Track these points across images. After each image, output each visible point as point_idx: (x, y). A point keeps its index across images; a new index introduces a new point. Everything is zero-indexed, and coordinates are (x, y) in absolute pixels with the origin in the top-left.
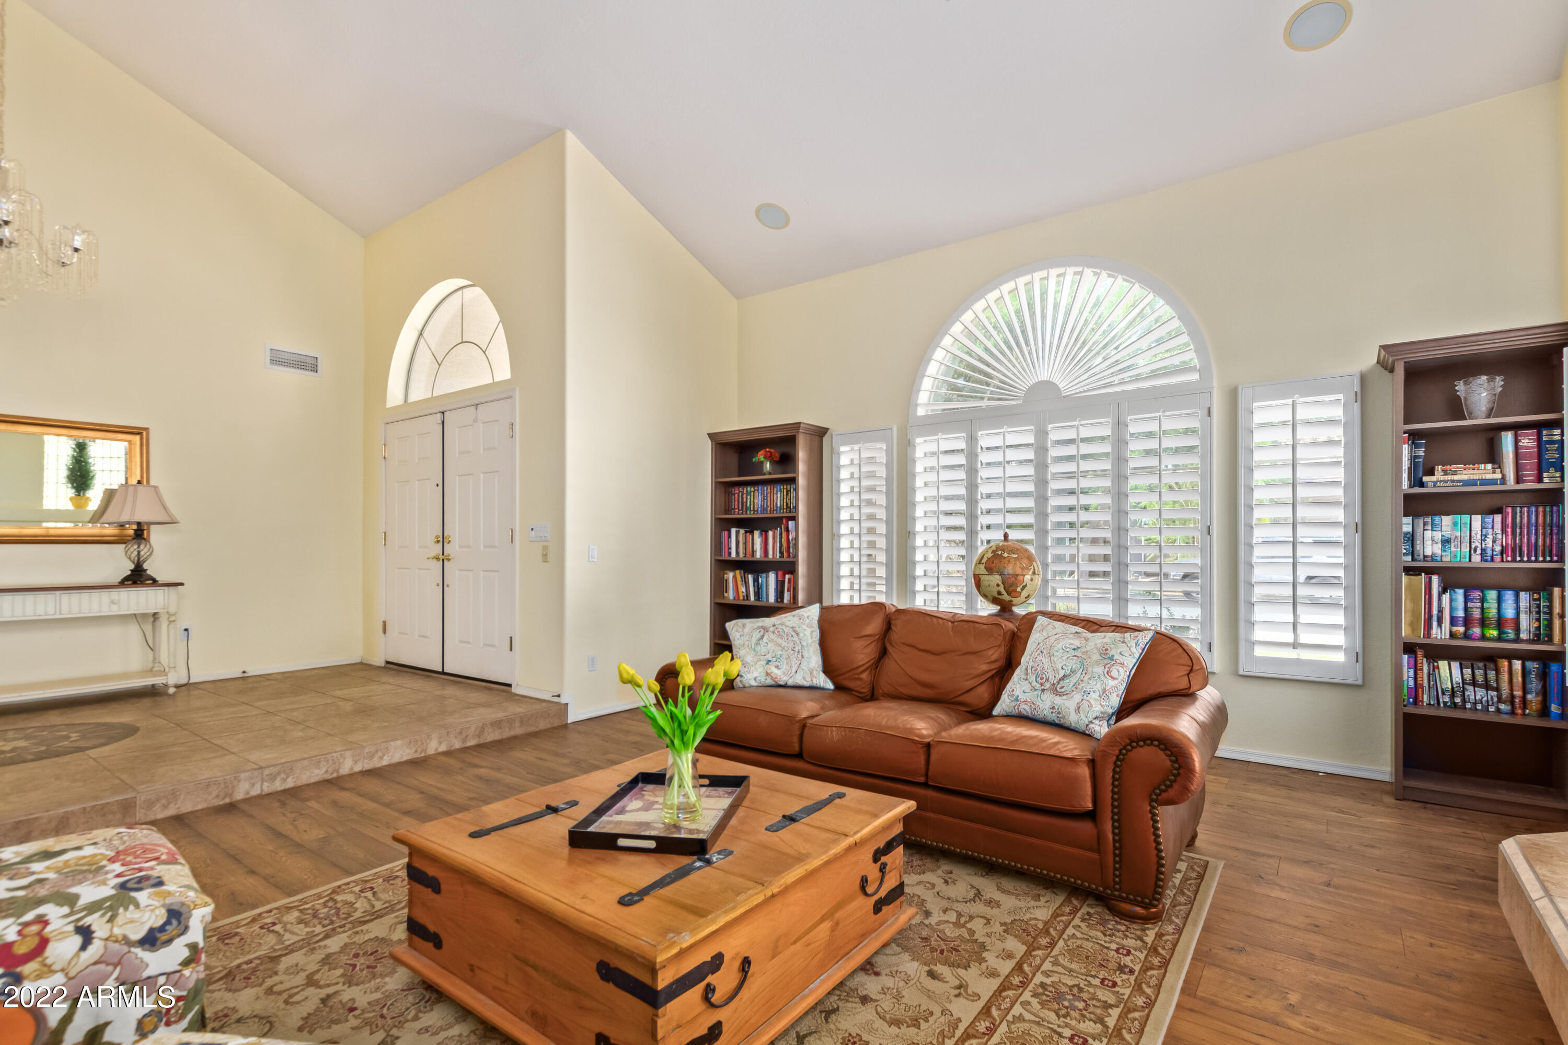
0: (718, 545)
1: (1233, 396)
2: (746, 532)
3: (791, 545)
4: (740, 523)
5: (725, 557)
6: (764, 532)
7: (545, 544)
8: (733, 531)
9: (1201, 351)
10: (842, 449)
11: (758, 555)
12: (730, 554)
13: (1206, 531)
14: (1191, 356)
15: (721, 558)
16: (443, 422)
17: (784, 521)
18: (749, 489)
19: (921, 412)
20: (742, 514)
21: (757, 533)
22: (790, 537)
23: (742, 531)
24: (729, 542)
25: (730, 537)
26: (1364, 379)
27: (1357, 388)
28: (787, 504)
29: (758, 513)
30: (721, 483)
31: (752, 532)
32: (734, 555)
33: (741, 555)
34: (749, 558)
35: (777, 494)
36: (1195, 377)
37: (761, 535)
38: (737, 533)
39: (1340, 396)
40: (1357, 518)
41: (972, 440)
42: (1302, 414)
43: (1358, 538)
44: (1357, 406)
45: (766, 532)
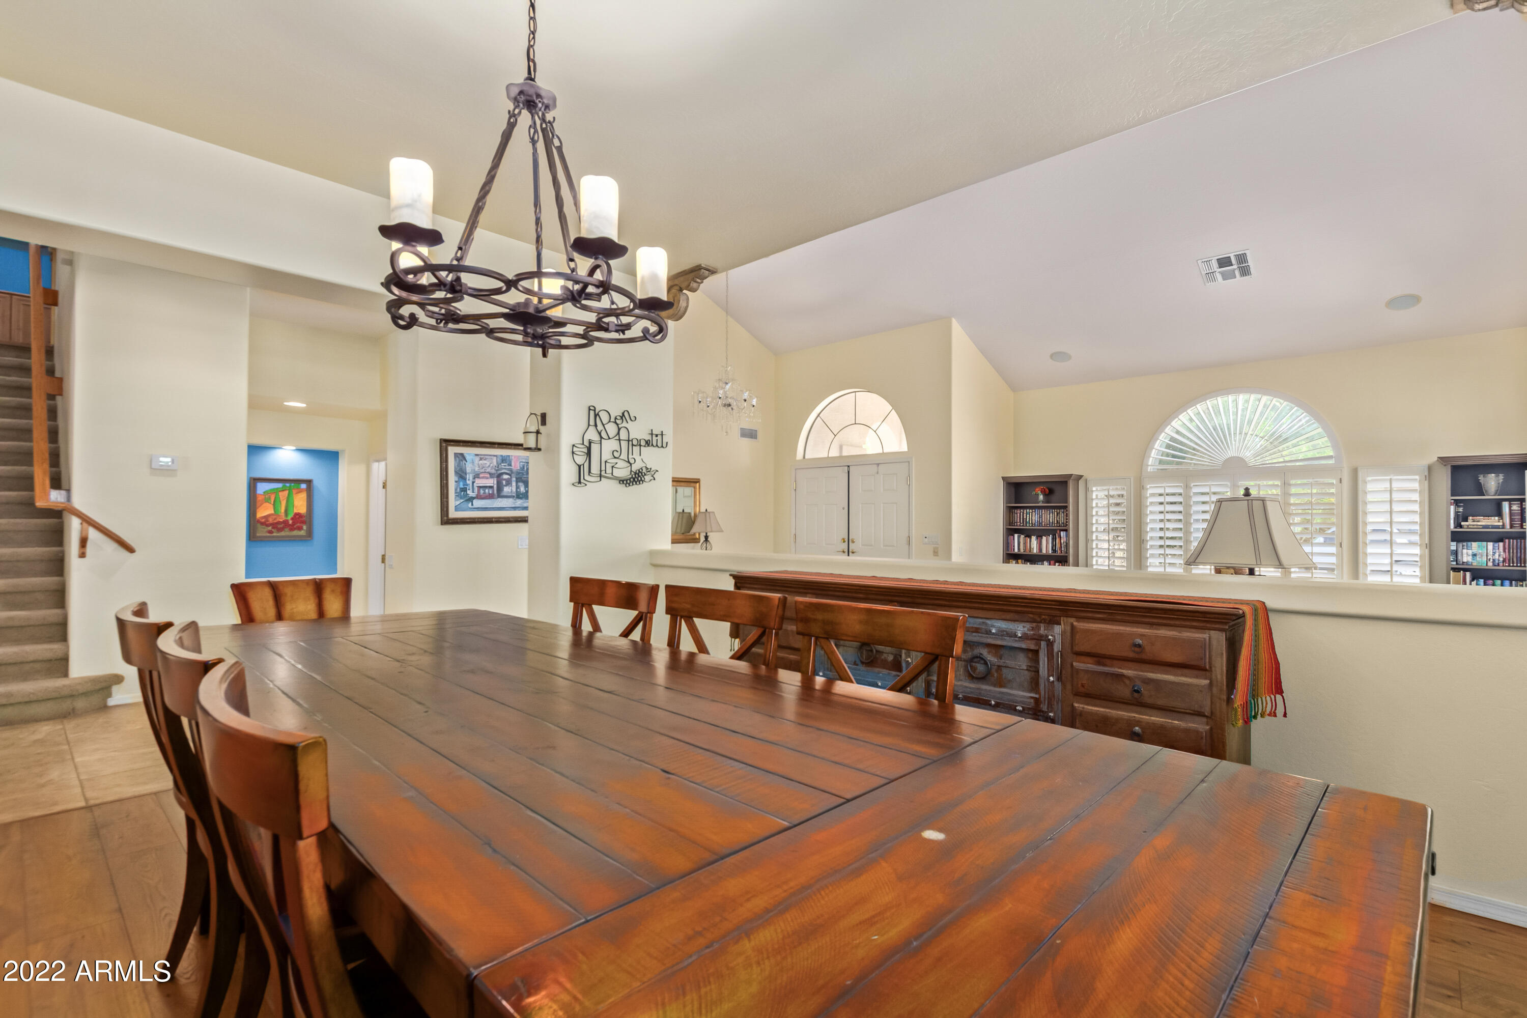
0: (1007, 545)
1: (1355, 472)
2: (1025, 537)
3: (1063, 546)
4: (1019, 531)
5: (1010, 552)
6: (1039, 537)
7: (936, 546)
8: (1016, 536)
9: (1335, 446)
10: (1094, 489)
11: (1035, 551)
12: (1014, 549)
13: (1339, 546)
14: (1330, 452)
15: (1009, 552)
16: (849, 472)
17: (1058, 532)
18: (1028, 510)
19: (1150, 469)
20: (1023, 526)
21: (1034, 538)
22: (1062, 541)
23: (1022, 536)
24: (1014, 543)
25: (1014, 539)
26: (1430, 468)
27: (1426, 473)
28: (1057, 521)
29: (1035, 526)
30: (1009, 507)
31: (1030, 537)
32: (1016, 550)
33: (1022, 550)
34: (1027, 553)
35: (1050, 514)
36: (1332, 462)
37: (1037, 538)
38: (1019, 537)
39: (1417, 477)
40: (1427, 541)
41: (1187, 487)
42: (1395, 485)
43: (1427, 551)
44: (1426, 483)
45: (1041, 537)
